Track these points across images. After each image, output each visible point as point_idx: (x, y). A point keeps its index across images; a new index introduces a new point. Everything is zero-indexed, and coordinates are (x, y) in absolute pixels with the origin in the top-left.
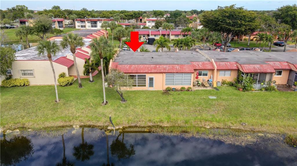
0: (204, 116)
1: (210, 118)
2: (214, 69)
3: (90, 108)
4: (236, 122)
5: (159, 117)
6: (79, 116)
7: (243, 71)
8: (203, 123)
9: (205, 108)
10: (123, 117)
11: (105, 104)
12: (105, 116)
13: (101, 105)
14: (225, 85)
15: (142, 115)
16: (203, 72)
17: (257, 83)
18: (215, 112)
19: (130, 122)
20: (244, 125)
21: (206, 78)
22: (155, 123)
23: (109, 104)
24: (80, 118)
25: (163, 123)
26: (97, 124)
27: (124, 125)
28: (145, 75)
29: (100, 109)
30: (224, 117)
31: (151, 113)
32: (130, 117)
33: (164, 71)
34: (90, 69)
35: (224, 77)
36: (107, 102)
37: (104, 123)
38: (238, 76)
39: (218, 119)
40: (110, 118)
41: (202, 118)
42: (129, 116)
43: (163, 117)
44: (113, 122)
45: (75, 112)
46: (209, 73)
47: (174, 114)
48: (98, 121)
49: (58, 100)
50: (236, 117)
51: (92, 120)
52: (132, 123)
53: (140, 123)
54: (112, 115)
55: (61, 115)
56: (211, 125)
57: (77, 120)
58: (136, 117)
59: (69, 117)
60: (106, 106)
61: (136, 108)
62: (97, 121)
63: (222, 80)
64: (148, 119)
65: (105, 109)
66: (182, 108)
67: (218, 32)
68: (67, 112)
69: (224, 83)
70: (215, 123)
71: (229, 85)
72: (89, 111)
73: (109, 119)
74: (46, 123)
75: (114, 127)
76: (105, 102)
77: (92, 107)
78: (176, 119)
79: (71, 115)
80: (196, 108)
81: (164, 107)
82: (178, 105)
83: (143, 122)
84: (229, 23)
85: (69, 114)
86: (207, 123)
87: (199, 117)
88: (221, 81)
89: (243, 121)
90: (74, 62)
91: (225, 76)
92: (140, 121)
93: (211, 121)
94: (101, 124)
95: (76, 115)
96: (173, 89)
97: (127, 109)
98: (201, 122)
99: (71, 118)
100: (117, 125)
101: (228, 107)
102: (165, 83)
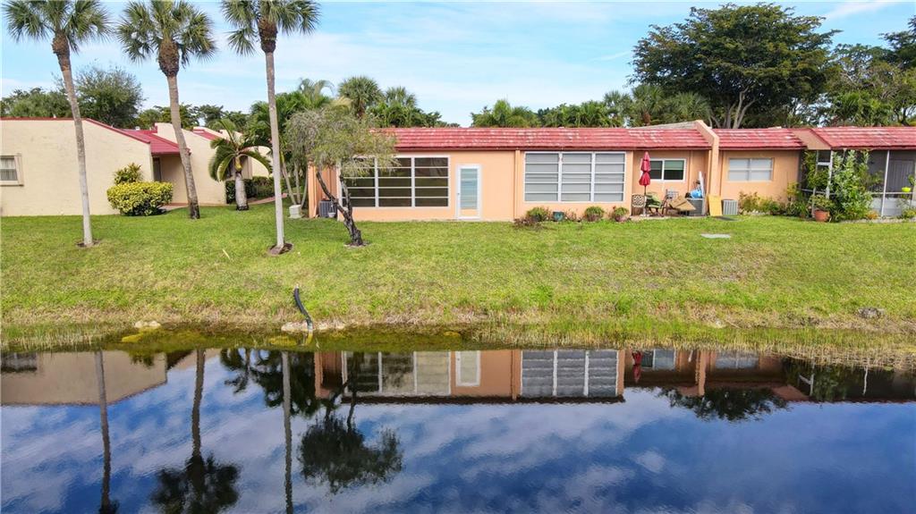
0: (695, 286)
1: (721, 295)
2: (710, 148)
3: (216, 264)
4: (834, 309)
5: (504, 292)
6: (165, 289)
7: (826, 143)
8: (691, 313)
9: (692, 262)
10: (350, 289)
11: (279, 251)
12: (277, 288)
13: (264, 256)
14: (755, 212)
15: (432, 284)
16: (666, 163)
17: (884, 193)
18: (738, 277)
19: (380, 309)
20: (871, 314)
21: (678, 187)
22: (485, 312)
23: (297, 252)
24: (168, 297)
25: (520, 310)
26: (237, 316)
27: (353, 321)
28: (446, 159)
29: (260, 268)
30: (778, 290)
31: (469, 277)
32: (382, 293)
33: (519, 143)
34: (237, 158)
35: (746, 182)
36: (288, 246)
37: (266, 314)
38: (804, 172)
39: (754, 298)
40: (297, 293)
41: (685, 295)
42: (378, 286)
43: (522, 288)
44: (307, 306)
45: (152, 274)
46: (690, 167)
47: (567, 282)
48: (245, 306)
49: (88, 239)
50: (831, 290)
51: (219, 304)
52: (388, 314)
53: (421, 312)
54: (308, 286)
55: (91, 284)
56: (730, 319)
57: (155, 302)
58: (408, 289)
59: (124, 291)
60: (284, 256)
61: (409, 263)
62: (241, 305)
63: (742, 195)
64: (455, 299)
65: (279, 265)
66: (596, 261)
67: (696, 94)
68: (118, 277)
69: (747, 204)
70: (743, 311)
71: (768, 213)
72: (212, 274)
73: (290, 299)
74: (17, 311)
75: (309, 322)
76: (280, 244)
77: (224, 260)
78: (576, 299)
79: (132, 285)
80: (655, 262)
81: (522, 259)
82: (579, 255)
83: (437, 309)
84: (736, 52)
85: (124, 284)
86: (712, 311)
87: (674, 291)
88: (736, 199)
89: (862, 303)
90: (181, 147)
91: (752, 181)
92: (421, 307)
93: (726, 306)
94: (257, 316)
95: (152, 286)
96: (554, 213)
97: (371, 265)
98: (680, 306)
99: (129, 297)
100: (323, 315)
101: (787, 259)
102: (522, 190)
